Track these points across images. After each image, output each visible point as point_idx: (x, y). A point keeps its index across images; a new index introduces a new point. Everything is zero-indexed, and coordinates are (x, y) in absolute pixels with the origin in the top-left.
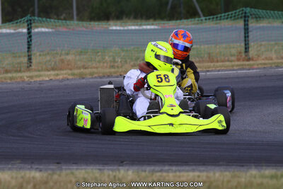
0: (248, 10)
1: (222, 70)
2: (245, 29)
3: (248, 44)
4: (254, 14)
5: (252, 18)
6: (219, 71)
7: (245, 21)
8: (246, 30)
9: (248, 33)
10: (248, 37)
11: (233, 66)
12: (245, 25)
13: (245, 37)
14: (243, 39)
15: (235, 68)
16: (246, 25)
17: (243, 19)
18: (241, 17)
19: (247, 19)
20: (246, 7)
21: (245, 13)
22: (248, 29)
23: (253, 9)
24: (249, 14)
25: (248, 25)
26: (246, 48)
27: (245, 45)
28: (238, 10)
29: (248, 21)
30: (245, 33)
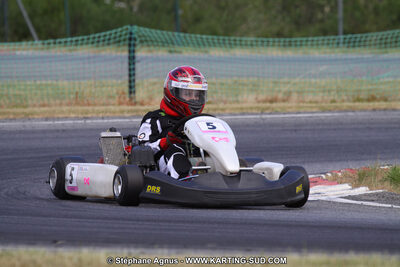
0: (135, 29)
1: (108, 118)
2: (129, 58)
3: (134, 80)
4: (144, 36)
5: (141, 42)
6: (103, 118)
7: (130, 45)
8: (132, 60)
9: (134, 64)
10: (134, 69)
11: (122, 112)
12: (130, 51)
13: (130, 70)
14: (127, 72)
15: (127, 115)
16: (132, 52)
17: (127, 42)
18: (124, 40)
20: (132, 25)
21: (131, 33)
22: (134, 57)
23: (142, 29)
24: (136, 36)
25: (134, 51)
26: (130, 87)
27: (130, 82)
28: (120, 29)
29: (134, 45)
30: (130, 64)
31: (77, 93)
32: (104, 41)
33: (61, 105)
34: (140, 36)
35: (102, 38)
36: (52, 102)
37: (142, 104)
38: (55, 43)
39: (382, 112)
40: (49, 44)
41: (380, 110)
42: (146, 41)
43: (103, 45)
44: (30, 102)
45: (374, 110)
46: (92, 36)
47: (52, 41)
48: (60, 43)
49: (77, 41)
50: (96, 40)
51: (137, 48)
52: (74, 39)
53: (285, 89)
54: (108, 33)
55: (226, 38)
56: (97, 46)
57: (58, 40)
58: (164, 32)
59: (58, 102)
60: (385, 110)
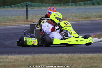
4: (30, 4)
5: (29, 6)
7: (26, 7)
8: (27, 10)
9: (27, 11)
10: (28, 13)
12: (26, 8)
14: (26, 14)
17: (26, 6)
18: (25, 6)
19: (27, 6)
20: (27, 2)
21: (26, 4)
23: (29, 3)
24: (28, 4)
25: (27, 8)
26: (27, 17)
27: (27, 16)
28: (24, 3)
29: (27, 7)
30: (26, 12)
31: (14, 19)
32: (20, 6)
33: (11, 22)
34: (29, 5)
35: (19, 5)
36: (7, 22)
37: (30, 21)
38: (8, 7)
39: (93, 21)
40: (6, 7)
41: (92, 20)
42: (30, 6)
43: (20, 7)
44: (2, 22)
45: (91, 20)
46: (17, 5)
47: (7, 6)
48: (9, 7)
49: (13, 6)
50: (18, 6)
51: (28, 7)
52: (12, 6)
53: (65, 16)
54: (21, 4)
55: (50, 4)
56: (18, 7)
57: (8, 6)
58: (35, 3)
59: (9, 22)
60: (94, 20)
